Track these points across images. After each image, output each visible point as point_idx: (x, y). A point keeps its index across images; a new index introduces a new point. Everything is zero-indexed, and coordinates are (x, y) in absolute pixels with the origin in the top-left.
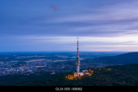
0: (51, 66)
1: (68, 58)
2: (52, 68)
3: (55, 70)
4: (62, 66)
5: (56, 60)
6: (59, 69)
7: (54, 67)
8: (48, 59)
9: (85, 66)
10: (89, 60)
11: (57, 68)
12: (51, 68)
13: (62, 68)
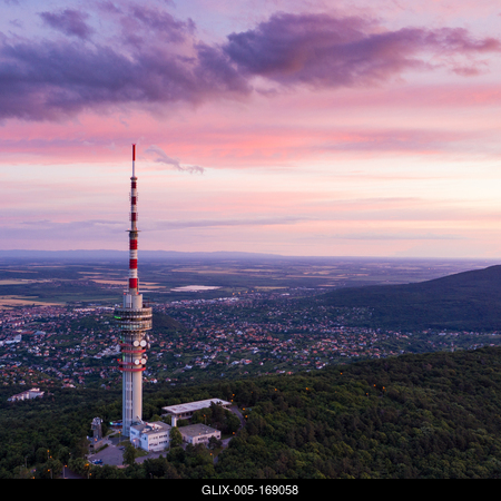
0: (45, 339)
1: (159, 295)
2: (47, 353)
3: (64, 363)
4: (110, 342)
5: (85, 305)
6: (92, 363)
7: (63, 348)
8: (41, 297)
9: (245, 342)
10: (272, 303)
11: (79, 354)
12: (43, 351)
13: (106, 352)
